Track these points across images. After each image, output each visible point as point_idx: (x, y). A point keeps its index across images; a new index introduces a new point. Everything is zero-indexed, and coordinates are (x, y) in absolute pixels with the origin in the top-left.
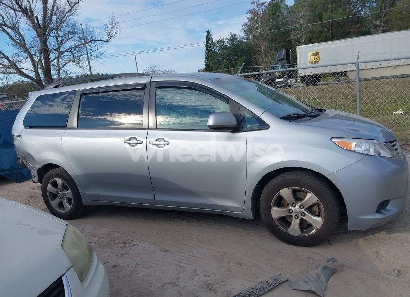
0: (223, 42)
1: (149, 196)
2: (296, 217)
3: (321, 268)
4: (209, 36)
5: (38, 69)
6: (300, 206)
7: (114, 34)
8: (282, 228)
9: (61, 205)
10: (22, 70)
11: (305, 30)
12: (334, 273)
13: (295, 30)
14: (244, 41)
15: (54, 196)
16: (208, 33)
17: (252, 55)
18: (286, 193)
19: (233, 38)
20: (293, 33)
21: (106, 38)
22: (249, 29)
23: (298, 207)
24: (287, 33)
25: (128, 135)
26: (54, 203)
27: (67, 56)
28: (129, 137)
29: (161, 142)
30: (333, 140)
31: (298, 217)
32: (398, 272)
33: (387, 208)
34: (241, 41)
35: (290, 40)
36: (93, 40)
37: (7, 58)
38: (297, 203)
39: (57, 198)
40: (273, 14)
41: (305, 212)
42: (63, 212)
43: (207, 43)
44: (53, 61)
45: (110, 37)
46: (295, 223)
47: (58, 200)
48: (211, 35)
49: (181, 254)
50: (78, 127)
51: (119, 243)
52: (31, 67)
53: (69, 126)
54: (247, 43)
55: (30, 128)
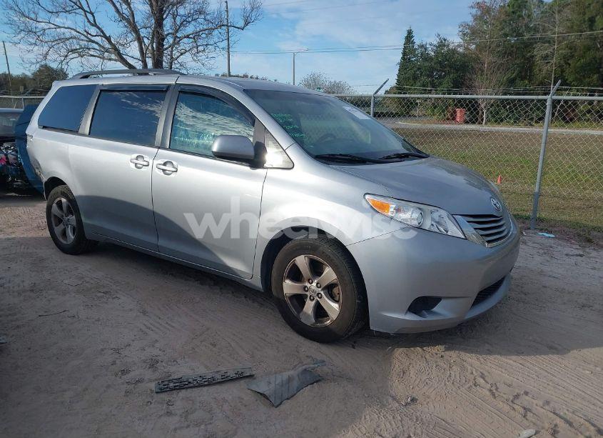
0: (426, 49)
1: (151, 239)
2: (312, 298)
3: (300, 369)
4: (409, 37)
5: (147, 59)
6: (317, 284)
7: (253, 19)
8: (293, 310)
9: (64, 234)
10: (124, 57)
11: (559, 42)
12: (317, 382)
13: (543, 40)
14: (461, 50)
15: (59, 221)
16: (410, 32)
17: (468, 74)
18: (302, 261)
19: (442, 44)
20: (539, 44)
21: (241, 24)
22: (471, 33)
23: (314, 284)
24: (528, 45)
25: (134, 152)
26: (58, 230)
27: (185, 44)
28: (136, 155)
29: (168, 168)
30: (367, 197)
31: (314, 299)
32: (411, 401)
33: (435, 309)
34: (454, 51)
35: (532, 57)
36: (223, 25)
37: (108, 39)
38: (314, 279)
39: (62, 224)
40: (513, 12)
41: (322, 293)
42: (65, 242)
43: (405, 48)
44: (167, 49)
45: (247, 23)
46: (309, 306)
47: (61, 226)
48: (412, 37)
49: (158, 320)
50: (90, 134)
51: (100, 292)
52: (138, 54)
53: (80, 131)
54: (464, 55)
55: (45, 127)
